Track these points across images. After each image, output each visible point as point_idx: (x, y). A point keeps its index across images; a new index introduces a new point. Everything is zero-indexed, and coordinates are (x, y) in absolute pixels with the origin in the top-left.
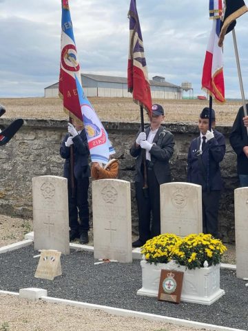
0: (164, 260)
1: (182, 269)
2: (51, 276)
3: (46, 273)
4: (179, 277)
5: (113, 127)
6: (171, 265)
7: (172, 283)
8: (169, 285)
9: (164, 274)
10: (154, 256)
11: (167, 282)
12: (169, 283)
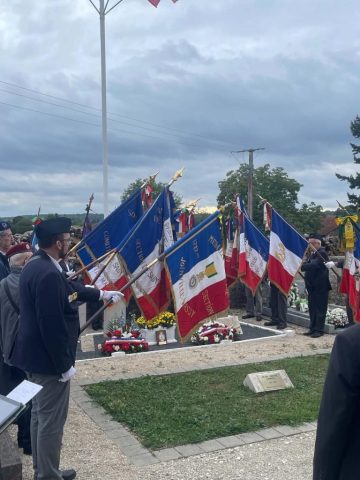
1: (165, 329)
2: (92, 349)
4: (164, 332)
7: (163, 336)
9: (157, 333)
10: (154, 325)
12: (161, 336)
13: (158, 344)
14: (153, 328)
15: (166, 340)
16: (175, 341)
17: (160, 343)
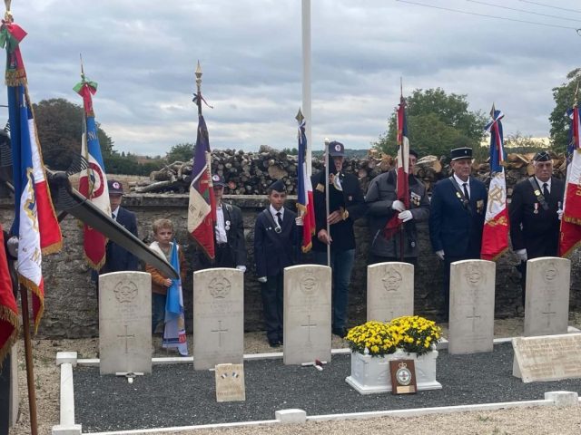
0: (392, 350)
1: (412, 356)
2: (240, 396)
3: (232, 393)
4: (410, 365)
5: (134, 202)
6: (400, 354)
7: (406, 373)
8: (404, 375)
9: (394, 367)
10: (385, 347)
11: (401, 374)
12: (403, 374)
13: (393, 393)
14: (382, 353)
15: (413, 382)
16: (436, 385)
17: (400, 390)
